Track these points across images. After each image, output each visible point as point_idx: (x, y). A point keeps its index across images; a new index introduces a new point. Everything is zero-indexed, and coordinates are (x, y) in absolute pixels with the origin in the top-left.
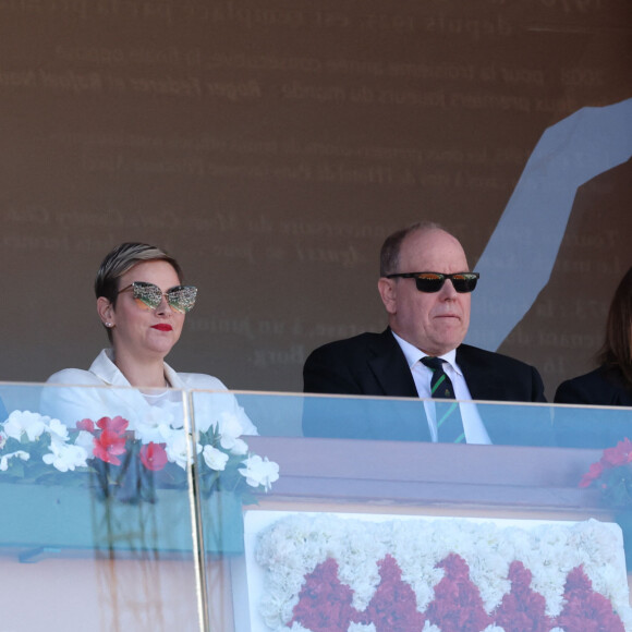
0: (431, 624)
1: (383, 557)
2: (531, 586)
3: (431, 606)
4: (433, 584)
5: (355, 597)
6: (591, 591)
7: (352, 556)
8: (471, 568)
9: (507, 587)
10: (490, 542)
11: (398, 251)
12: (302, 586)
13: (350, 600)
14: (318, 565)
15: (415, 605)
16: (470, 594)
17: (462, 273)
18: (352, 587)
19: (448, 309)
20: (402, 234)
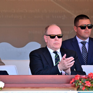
19: (56, 42)
20: (48, 27)
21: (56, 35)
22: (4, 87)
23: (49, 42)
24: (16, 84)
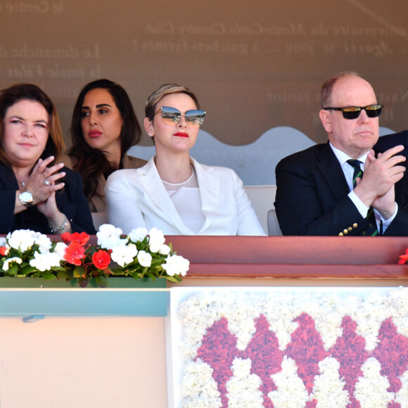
0: (288, 358)
1: (258, 316)
2: (356, 331)
3: (289, 347)
4: (291, 332)
5: (238, 342)
6: (396, 334)
7: (238, 316)
8: (316, 322)
9: (340, 332)
10: (330, 304)
11: (331, 92)
12: (204, 336)
13: (235, 343)
14: (215, 322)
15: (278, 346)
16: (315, 338)
17: (372, 105)
18: (237, 336)
19: (364, 128)
20: (333, 81)
21: (362, 108)
22: (189, 274)
23: (337, 130)
24: (227, 263)
